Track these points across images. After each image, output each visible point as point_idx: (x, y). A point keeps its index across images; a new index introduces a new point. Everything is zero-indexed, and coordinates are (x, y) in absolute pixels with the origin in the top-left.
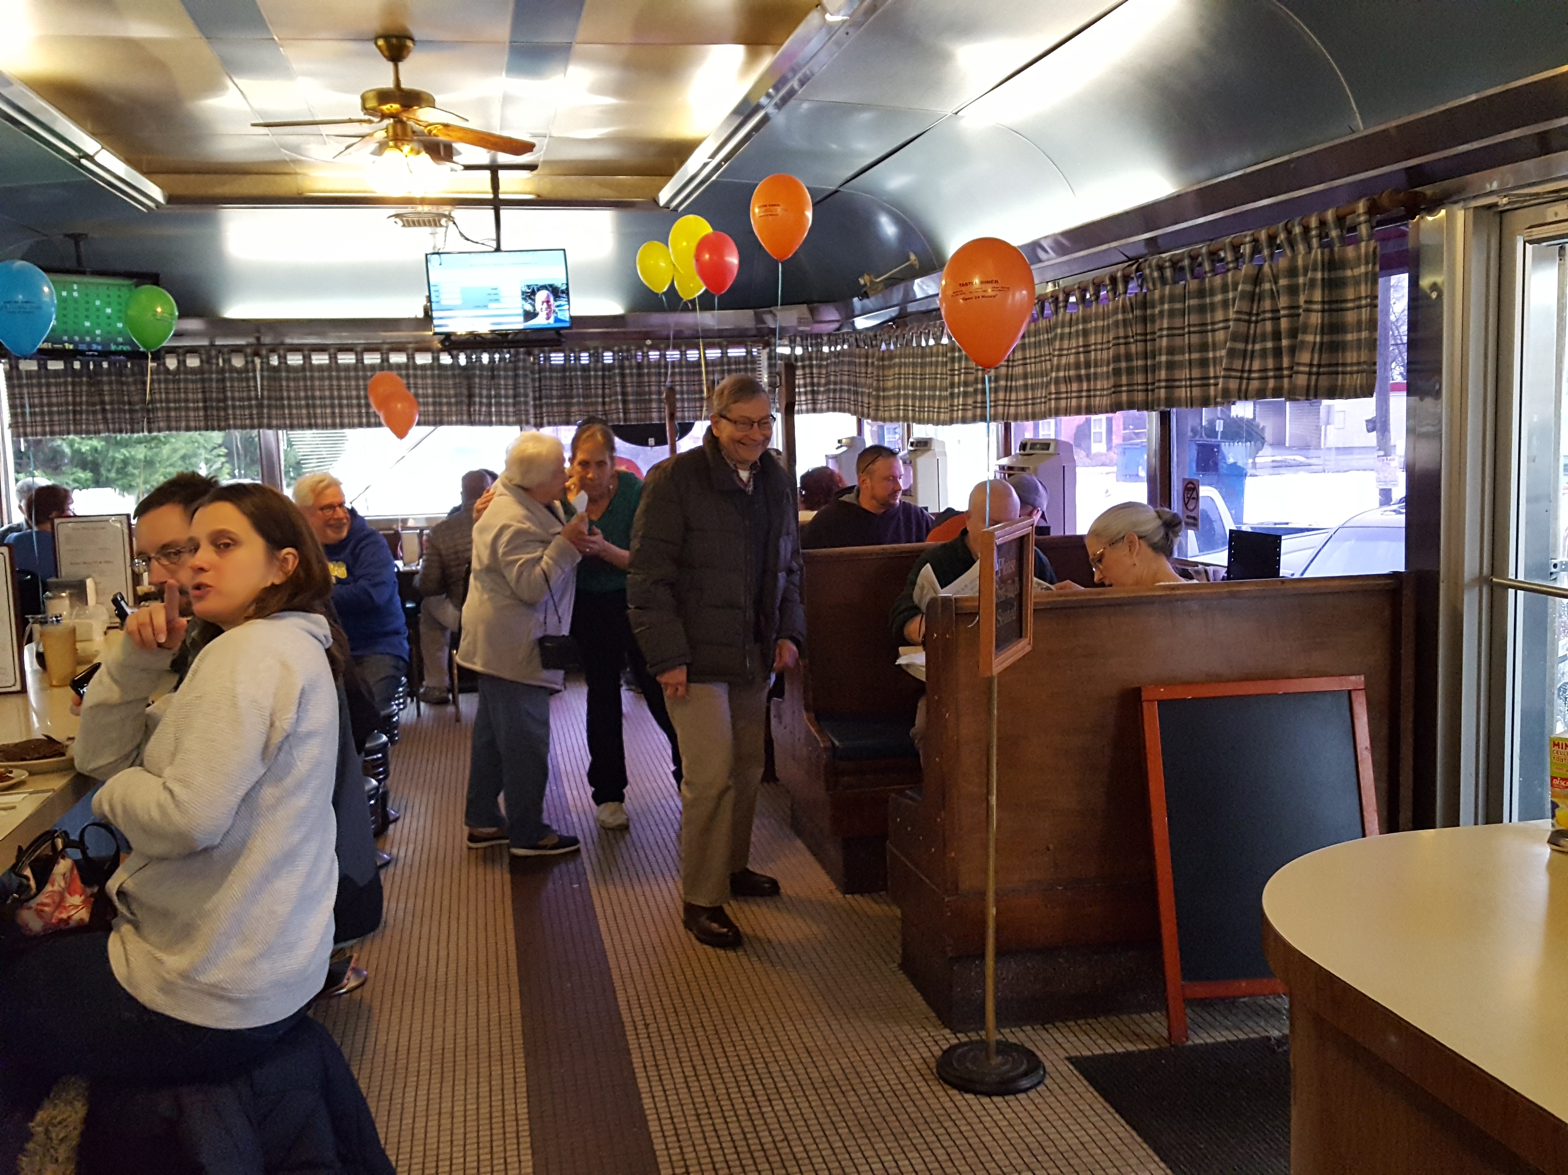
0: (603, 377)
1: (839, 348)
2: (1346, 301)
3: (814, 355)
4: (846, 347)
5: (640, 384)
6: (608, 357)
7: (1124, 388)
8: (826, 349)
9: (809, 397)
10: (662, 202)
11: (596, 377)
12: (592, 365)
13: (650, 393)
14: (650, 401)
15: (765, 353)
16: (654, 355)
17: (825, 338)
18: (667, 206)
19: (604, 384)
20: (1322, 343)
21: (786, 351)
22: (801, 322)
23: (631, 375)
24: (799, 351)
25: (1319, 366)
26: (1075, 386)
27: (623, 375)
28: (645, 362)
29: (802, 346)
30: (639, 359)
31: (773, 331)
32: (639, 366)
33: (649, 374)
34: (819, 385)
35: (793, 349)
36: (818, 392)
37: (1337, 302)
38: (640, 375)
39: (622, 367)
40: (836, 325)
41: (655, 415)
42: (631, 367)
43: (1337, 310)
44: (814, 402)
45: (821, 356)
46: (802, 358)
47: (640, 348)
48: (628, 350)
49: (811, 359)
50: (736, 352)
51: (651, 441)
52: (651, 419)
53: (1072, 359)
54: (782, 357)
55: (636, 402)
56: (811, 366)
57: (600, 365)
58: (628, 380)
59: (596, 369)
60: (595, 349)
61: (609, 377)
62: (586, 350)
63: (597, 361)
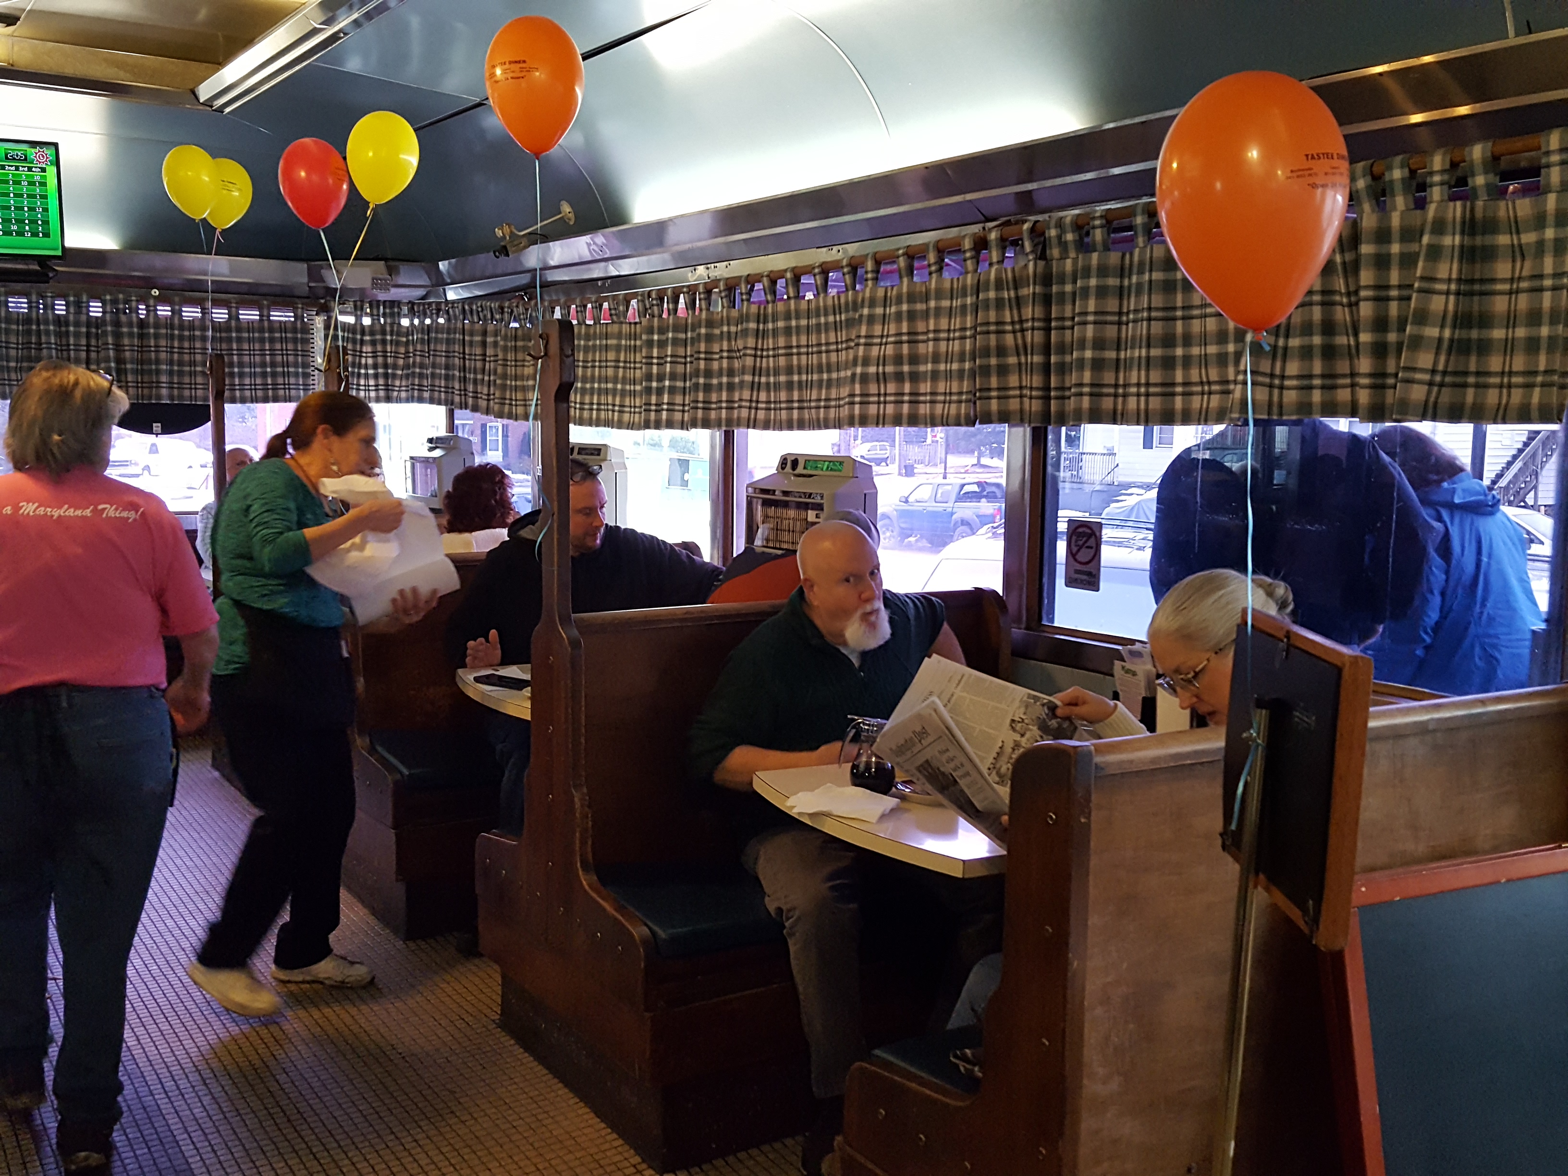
0: (88, 335)
1: (428, 321)
2: (1493, 281)
3: (388, 328)
4: (441, 321)
5: (143, 348)
6: (96, 310)
7: (994, 394)
8: (405, 322)
9: (381, 381)
10: (204, 95)
11: (77, 335)
12: (71, 318)
13: (158, 362)
14: (158, 372)
15: (319, 322)
16: (164, 311)
17: (405, 309)
18: (209, 103)
19: (88, 345)
20: (1452, 340)
21: (350, 320)
22: (376, 283)
23: (131, 335)
24: (367, 321)
25: (1445, 373)
26: (891, 388)
27: (118, 335)
28: (151, 320)
29: (371, 315)
30: (143, 313)
31: (331, 292)
32: (142, 324)
33: (157, 336)
34: (395, 367)
35: (358, 318)
36: (394, 376)
37: (1482, 281)
38: (141, 336)
39: (117, 324)
40: (421, 292)
41: (164, 392)
42: (130, 325)
43: (1482, 294)
44: (388, 388)
45: (399, 331)
46: (372, 331)
47: (142, 299)
48: (127, 301)
49: (383, 332)
50: (279, 316)
51: (157, 427)
52: (159, 397)
53: (890, 350)
54: (346, 327)
55: (136, 372)
56: (384, 342)
57: (83, 318)
58: (126, 341)
59: (77, 324)
60: (77, 295)
61: (97, 336)
62: (64, 296)
63: (78, 312)
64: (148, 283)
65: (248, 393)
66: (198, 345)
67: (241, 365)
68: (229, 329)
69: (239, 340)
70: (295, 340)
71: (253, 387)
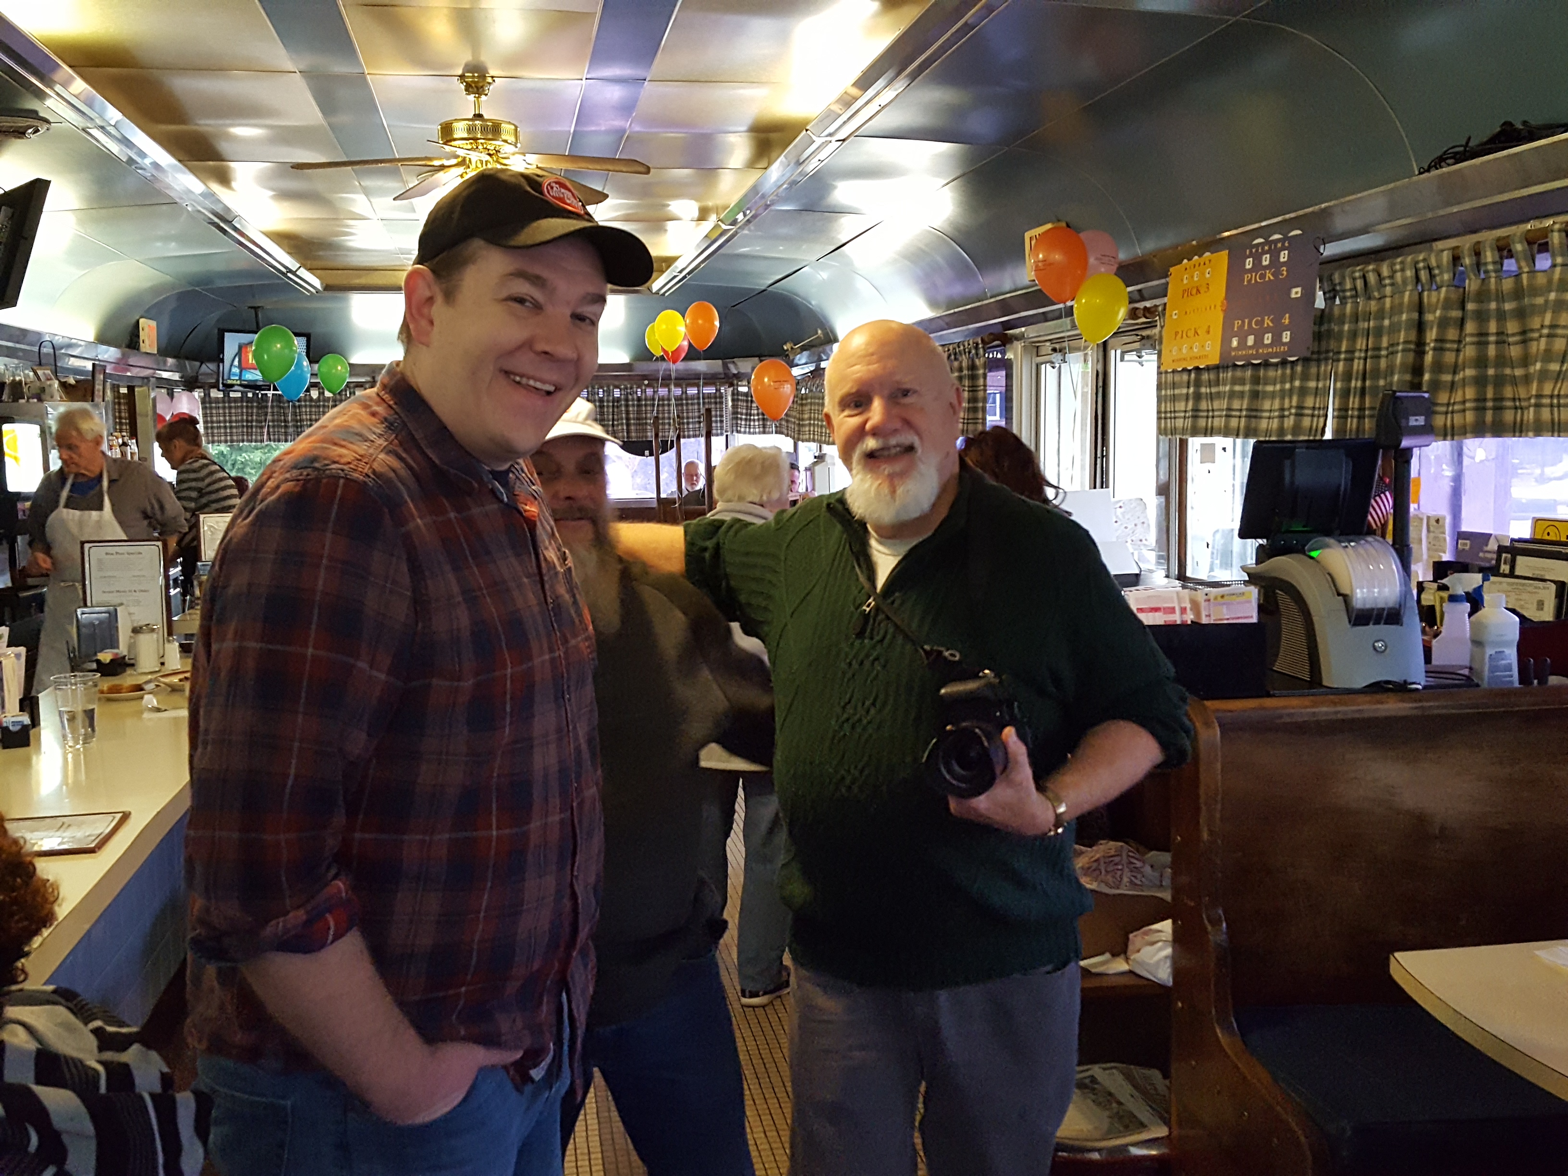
0: (613, 406)
5: (639, 412)
6: (617, 393)
10: (654, 290)
11: (608, 407)
12: (605, 398)
13: (646, 418)
14: (646, 424)
15: (729, 392)
16: (650, 392)
18: (657, 293)
19: (613, 412)
21: (745, 389)
23: (633, 405)
27: (627, 406)
28: (644, 397)
30: (639, 393)
31: (735, 376)
32: (639, 399)
33: (646, 405)
38: (639, 406)
39: (627, 400)
42: (633, 400)
47: (640, 386)
48: (631, 388)
50: (710, 390)
51: (645, 453)
52: (646, 437)
55: (636, 425)
57: (611, 398)
58: (631, 409)
59: (608, 401)
60: (608, 387)
61: (618, 407)
62: (602, 388)
63: (609, 395)
64: (645, 377)
65: (691, 433)
66: (666, 408)
67: (688, 418)
68: (681, 399)
69: (687, 404)
70: (716, 403)
71: (694, 430)
